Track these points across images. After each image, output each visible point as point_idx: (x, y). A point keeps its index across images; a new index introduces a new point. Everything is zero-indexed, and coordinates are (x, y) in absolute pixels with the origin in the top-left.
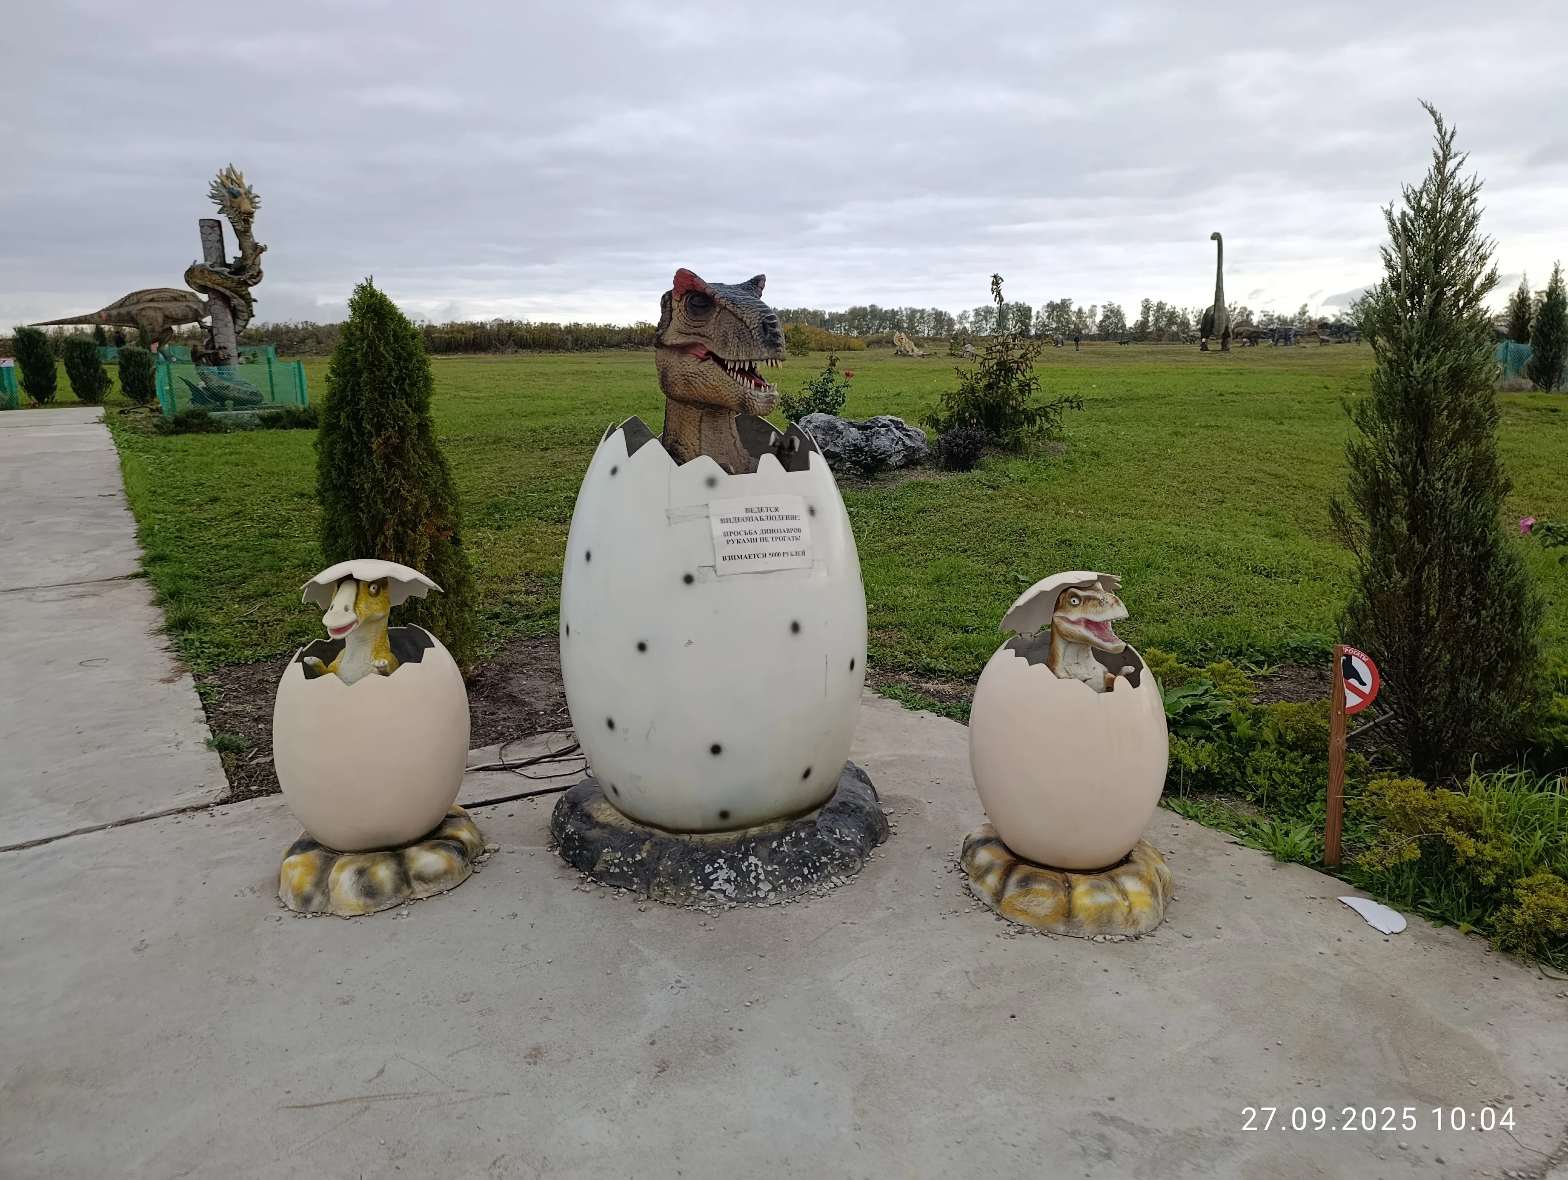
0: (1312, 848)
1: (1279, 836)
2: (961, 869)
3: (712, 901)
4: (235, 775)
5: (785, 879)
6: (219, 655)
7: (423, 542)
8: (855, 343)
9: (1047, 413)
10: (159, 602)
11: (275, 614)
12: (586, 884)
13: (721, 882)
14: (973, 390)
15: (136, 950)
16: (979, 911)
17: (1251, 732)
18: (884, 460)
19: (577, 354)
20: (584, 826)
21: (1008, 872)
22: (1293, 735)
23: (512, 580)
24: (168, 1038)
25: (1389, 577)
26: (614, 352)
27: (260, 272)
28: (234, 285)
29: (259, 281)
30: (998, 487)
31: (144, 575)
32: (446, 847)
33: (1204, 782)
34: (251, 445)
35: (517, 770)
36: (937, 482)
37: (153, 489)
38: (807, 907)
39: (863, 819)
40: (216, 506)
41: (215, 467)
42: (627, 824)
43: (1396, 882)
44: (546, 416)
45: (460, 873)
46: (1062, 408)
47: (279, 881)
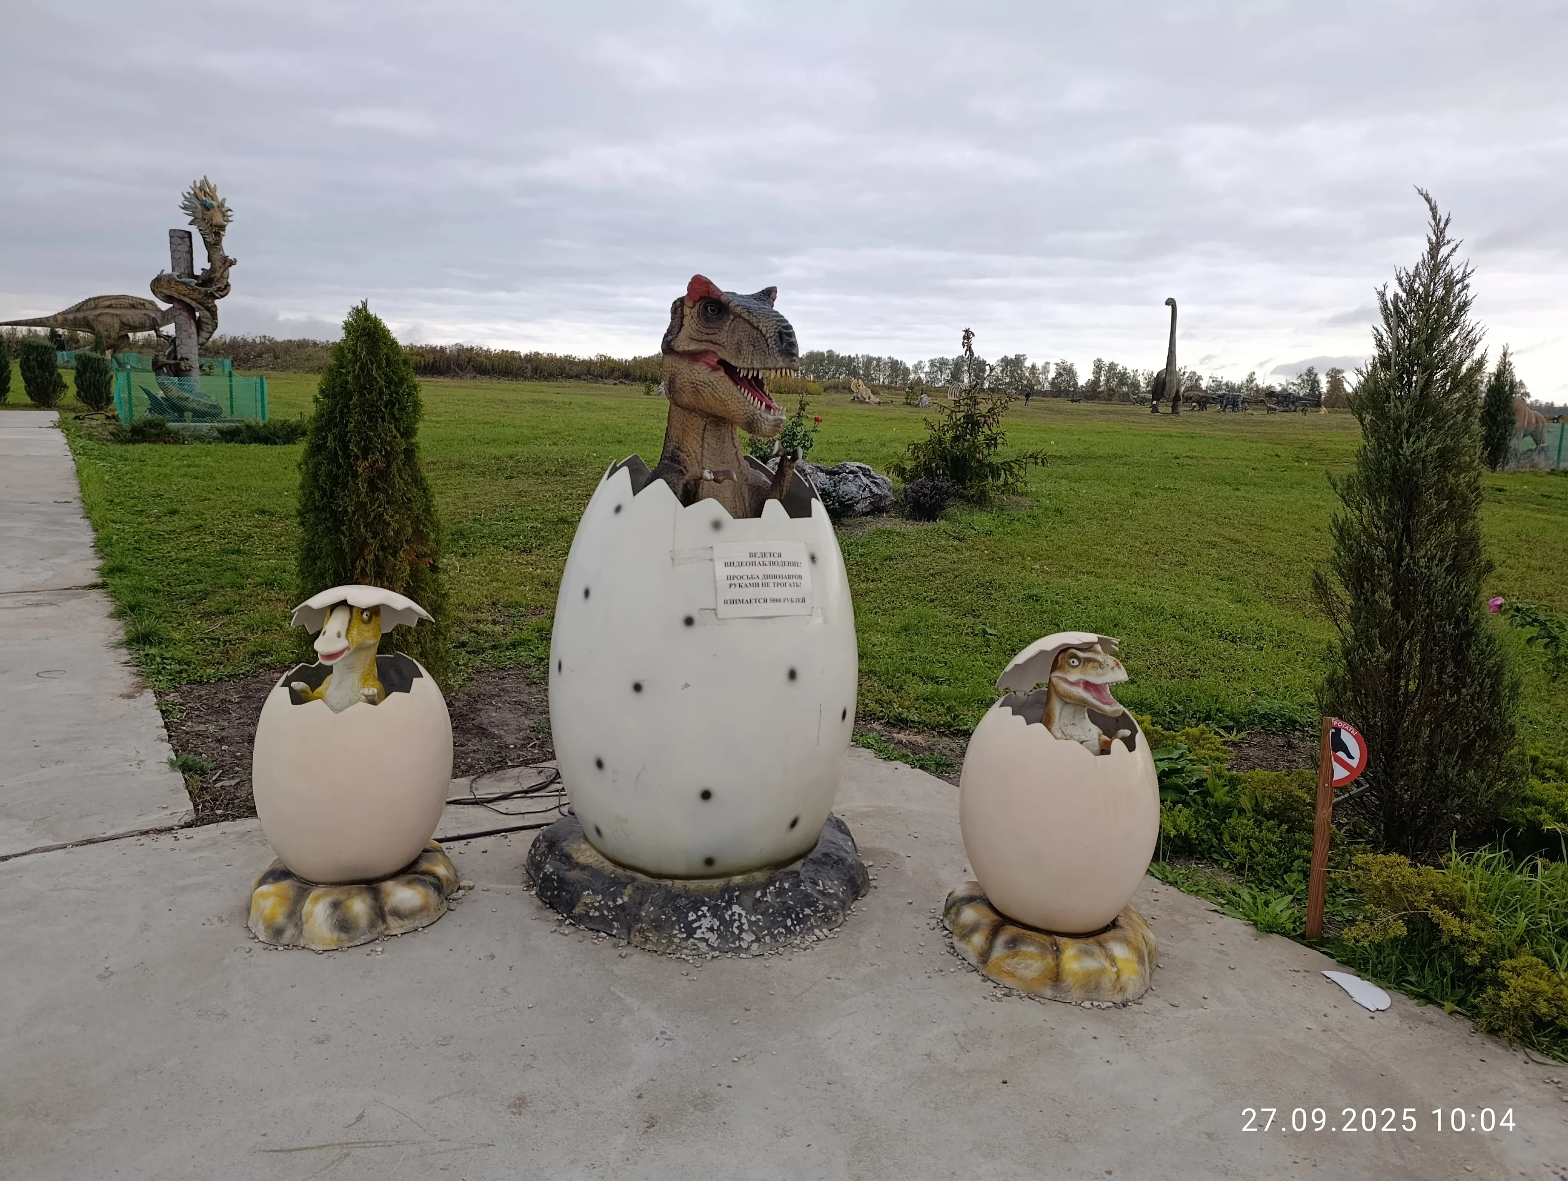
0: (1292, 920)
1: (1260, 906)
2: (944, 927)
3: (694, 949)
4: (199, 797)
5: (769, 929)
6: (181, 672)
7: (403, 568)
8: (812, 387)
9: (1011, 467)
10: (118, 615)
11: (237, 632)
12: (564, 927)
13: (705, 930)
14: (940, 441)
15: (101, 977)
16: (964, 971)
17: (1228, 799)
18: (852, 505)
19: (536, 383)
20: (564, 867)
21: (995, 932)
22: (1271, 804)
23: (478, 609)
24: (137, 1073)
25: (1372, 650)
26: (573, 382)
27: (227, 286)
28: (200, 296)
29: (227, 294)
30: (963, 538)
31: (103, 586)
32: (423, 883)
33: (1181, 847)
34: (209, 459)
35: (489, 805)
36: (904, 531)
37: (110, 498)
38: (790, 960)
39: (845, 871)
40: (176, 518)
41: (174, 479)
42: (608, 866)
43: (1377, 958)
44: (508, 444)
45: (435, 911)
46: (1026, 463)
47: (249, 910)
